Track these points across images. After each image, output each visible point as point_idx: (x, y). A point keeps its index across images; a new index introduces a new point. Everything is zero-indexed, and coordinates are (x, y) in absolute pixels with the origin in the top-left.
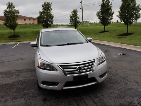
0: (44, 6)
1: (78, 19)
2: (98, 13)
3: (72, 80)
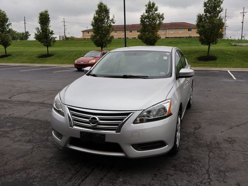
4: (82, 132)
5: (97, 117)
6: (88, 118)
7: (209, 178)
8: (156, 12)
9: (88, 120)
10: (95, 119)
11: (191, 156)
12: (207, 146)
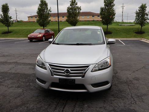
0: (106, 2)
4: (60, 79)
5: (69, 69)
6: (63, 70)
7: (134, 101)
8: (76, 6)
9: (63, 71)
10: (68, 70)
11: (119, 89)
12: (125, 83)
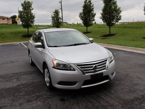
0: (24, 5)
1: (60, 20)
2: (81, 14)
3: (90, 78)
9: (92, 68)
